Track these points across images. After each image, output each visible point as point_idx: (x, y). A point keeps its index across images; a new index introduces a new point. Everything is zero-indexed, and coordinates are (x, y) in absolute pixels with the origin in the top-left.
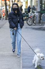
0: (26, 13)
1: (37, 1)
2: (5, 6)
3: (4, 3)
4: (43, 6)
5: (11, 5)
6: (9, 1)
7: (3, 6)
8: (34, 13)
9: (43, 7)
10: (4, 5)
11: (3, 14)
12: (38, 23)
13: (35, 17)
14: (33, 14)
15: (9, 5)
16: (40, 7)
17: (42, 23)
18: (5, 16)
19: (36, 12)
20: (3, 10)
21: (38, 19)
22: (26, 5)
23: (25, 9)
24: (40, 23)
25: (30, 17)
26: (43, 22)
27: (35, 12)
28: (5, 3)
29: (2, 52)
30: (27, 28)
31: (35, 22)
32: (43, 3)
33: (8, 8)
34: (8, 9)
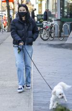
0: (38, 22)
1: (56, 3)
2: (6, 11)
3: (6, 5)
4: (66, 10)
5: (16, 10)
6: (13, 3)
7: (5, 11)
8: (51, 21)
9: (65, 13)
10: (6, 9)
11: (5, 22)
12: (58, 37)
13: (53, 28)
14: (50, 24)
15: (13, 10)
16: (61, 13)
17: (64, 37)
18: (7, 27)
19: (55, 20)
20: (3, 17)
21: (57, 30)
22: (39, 9)
23: (38, 15)
24: (60, 37)
25: (45, 28)
26: (65, 35)
27: (53, 19)
28: (7, 7)
29: (2, 82)
30: (40, 44)
31: (53, 36)
32: (66, 6)
33: (11, 13)
34: (12, 15)
